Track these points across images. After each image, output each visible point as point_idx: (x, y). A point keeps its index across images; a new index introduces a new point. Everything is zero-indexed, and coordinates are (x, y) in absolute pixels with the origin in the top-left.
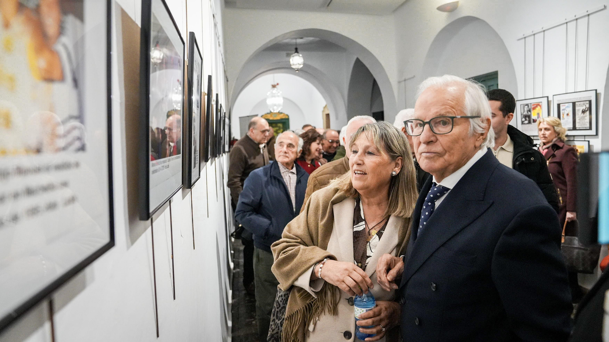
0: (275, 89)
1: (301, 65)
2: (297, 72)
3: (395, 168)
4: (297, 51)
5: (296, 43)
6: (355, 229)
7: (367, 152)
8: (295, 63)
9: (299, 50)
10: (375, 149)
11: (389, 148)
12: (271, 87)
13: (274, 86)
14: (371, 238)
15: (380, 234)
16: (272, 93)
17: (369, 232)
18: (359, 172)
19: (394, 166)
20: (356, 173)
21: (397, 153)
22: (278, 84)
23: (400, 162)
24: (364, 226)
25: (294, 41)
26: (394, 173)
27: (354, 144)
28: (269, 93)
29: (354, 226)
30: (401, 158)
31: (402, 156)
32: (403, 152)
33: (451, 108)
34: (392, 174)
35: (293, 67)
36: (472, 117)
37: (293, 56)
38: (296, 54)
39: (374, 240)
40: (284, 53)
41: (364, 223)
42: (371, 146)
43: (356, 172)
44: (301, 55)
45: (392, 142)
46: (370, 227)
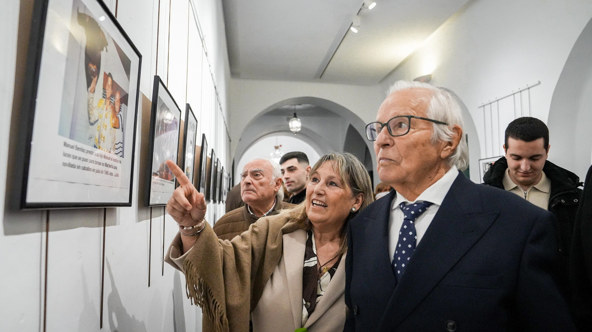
0: (278, 150)
1: (299, 128)
2: (295, 134)
3: (355, 204)
4: (295, 116)
5: (295, 109)
6: (306, 265)
7: (330, 183)
8: (294, 126)
9: (297, 115)
10: (339, 181)
11: (353, 182)
12: (274, 148)
13: (277, 148)
14: (322, 276)
15: (332, 272)
16: (275, 153)
17: (320, 268)
18: (318, 203)
19: (355, 202)
20: (313, 204)
21: (360, 188)
22: (281, 146)
23: (360, 199)
24: (316, 262)
25: (293, 107)
26: (354, 209)
27: (316, 173)
28: (272, 154)
29: (306, 261)
30: (363, 195)
31: (364, 193)
32: (366, 188)
33: (411, 110)
34: (352, 210)
35: (292, 130)
36: (437, 122)
37: (292, 121)
38: (295, 118)
39: (325, 278)
40: (285, 118)
41: (315, 258)
42: (335, 178)
43: (314, 202)
44: (299, 120)
45: (357, 176)
46: (322, 264)
